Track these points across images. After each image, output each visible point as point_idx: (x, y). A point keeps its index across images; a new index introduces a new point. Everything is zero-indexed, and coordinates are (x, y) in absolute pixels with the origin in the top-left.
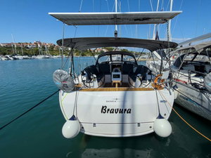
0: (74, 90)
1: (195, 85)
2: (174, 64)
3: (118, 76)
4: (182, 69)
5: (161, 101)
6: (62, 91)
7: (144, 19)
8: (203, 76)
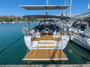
0: (30, 35)
1: (80, 34)
2: (72, 25)
3: (48, 30)
4: (75, 27)
5: (64, 40)
6: (25, 36)
7: (57, 8)
8: (84, 30)
